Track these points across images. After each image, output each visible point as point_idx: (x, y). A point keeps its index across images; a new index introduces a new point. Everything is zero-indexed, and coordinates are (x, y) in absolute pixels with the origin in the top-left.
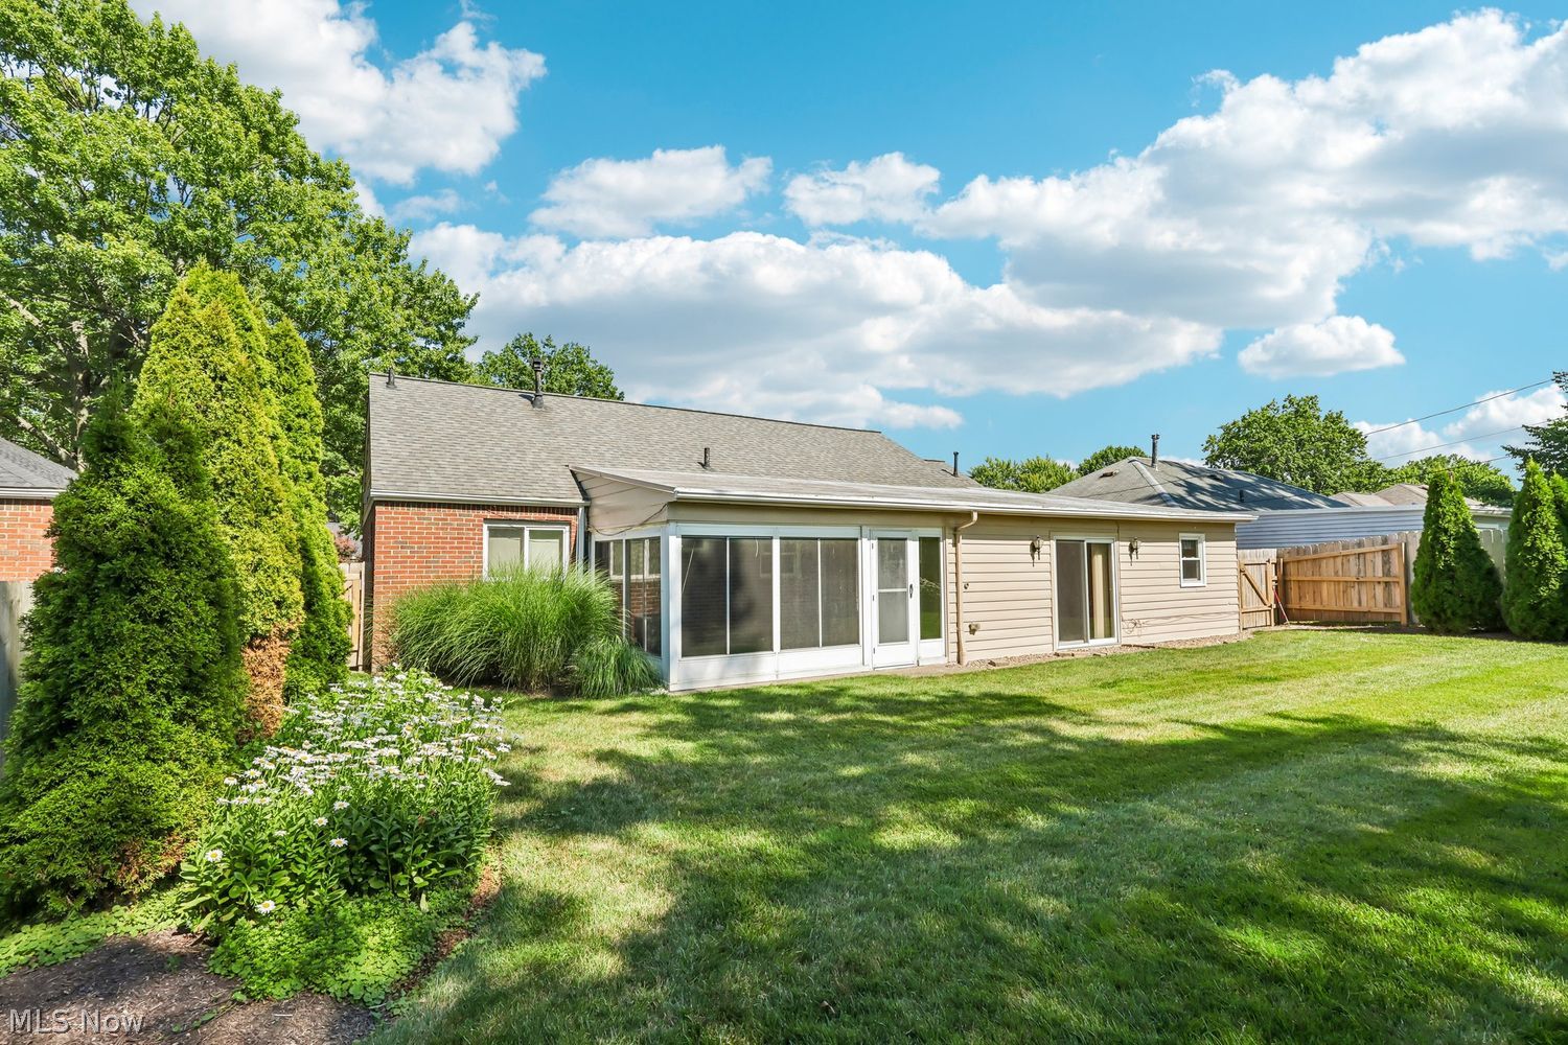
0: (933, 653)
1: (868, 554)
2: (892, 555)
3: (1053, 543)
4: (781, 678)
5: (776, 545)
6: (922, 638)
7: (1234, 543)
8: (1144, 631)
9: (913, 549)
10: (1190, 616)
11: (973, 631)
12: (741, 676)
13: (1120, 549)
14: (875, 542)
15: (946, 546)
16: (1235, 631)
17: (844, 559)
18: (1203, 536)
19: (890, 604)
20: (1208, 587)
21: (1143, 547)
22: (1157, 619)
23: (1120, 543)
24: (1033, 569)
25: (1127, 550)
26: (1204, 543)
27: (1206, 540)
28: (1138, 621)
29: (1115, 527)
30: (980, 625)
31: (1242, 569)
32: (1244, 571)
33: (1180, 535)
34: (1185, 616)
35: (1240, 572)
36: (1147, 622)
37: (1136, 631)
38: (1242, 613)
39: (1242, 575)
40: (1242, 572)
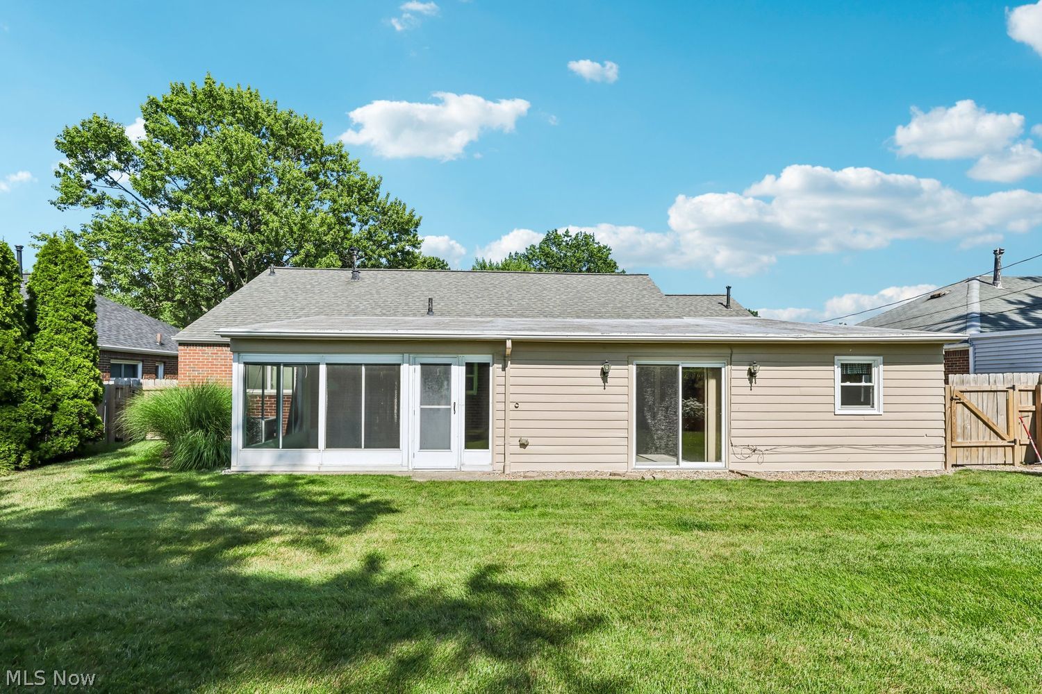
0: (479, 461)
1: (410, 377)
2: (434, 380)
3: (633, 368)
5: (323, 370)
6: (467, 447)
7: (942, 367)
8: (767, 458)
9: (458, 376)
10: (849, 446)
11: (523, 445)
12: (289, 465)
13: (734, 375)
14: (418, 368)
15: (495, 371)
16: (940, 466)
17: (386, 382)
18: (880, 359)
19: (432, 417)
20: (886, 416)
21: (763, 372)
22: (791, 446)
23: (734, 367)
24: (604, 392)
25: (745, 374)
26: (881, 367)
27: (885, 363)
28: (758, 448)
29: (728, 351)
30: (531, 441)
31: (956, 396)
32: (960, 399)
33: (837, 358)
34: (842, 446)
35: (952, 399)
36: (773, 449)
37: (755, 457)
38: (952, 447)
39: (957, 403)
40: (955, 399)
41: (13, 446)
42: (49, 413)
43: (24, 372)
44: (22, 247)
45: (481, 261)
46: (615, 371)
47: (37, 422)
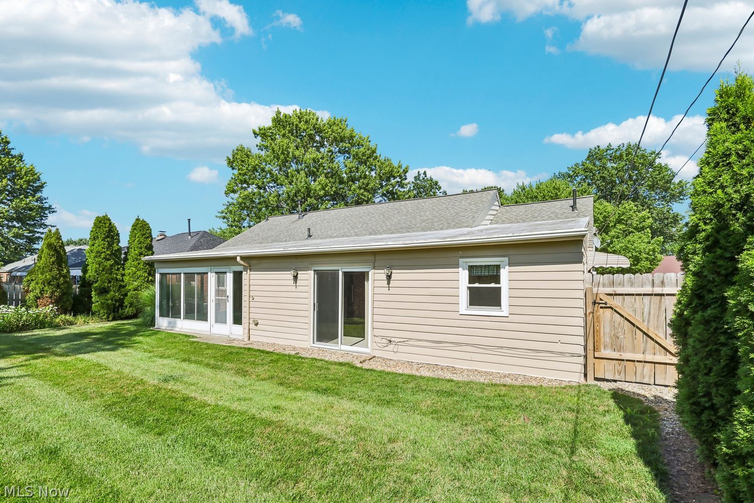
1: (212, 279)
3: (312, 272)
4: (182, 330)
5: (182, 276)
6: (234, 323)
8: (401, 349)
9: (229, 277)
11: (257, 324)
14: (216, 274)
16: (578, 379)
18: (506, 259)
19: (220, 305)
20: (512, 318)
21: (397, 274)
22: (421, 340)
23: (376, 271)
24: (296, 290)
25: (384, 277)
26: (507, 267)
27: (510, 264)
28: (392, 339)
29: (372, 258)
30: (259, 321)
31: (601, 299)
32: (606, 303)
33: (461, 260)
34: (467, 344)
35: (594, 303)
36: (405, 341)
37: (391, 347)
38: (595, 358)
39: (601, 308)
40: (599, 304)
41: (105, 311)
42: (122, 297)
43: (112, 279)
44: (190, 220)
45: (522, 185)
46: (302, 275)
47: (116, 301)
